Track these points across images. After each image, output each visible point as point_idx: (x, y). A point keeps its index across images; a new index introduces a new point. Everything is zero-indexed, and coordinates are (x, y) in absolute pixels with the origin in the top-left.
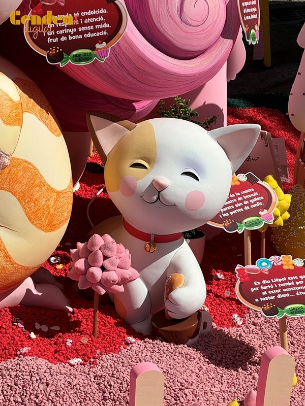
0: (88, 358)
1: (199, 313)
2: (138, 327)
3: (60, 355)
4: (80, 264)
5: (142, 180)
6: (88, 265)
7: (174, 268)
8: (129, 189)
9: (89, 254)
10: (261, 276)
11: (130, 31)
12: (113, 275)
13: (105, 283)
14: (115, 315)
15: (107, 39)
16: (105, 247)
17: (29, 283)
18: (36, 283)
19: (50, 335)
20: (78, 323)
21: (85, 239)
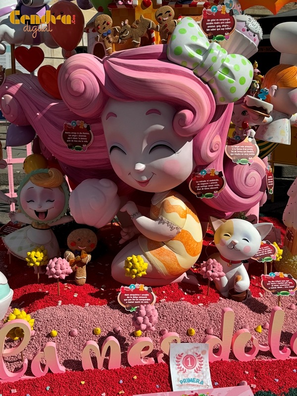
0: (205, 304)
1: (247, 291)
2: (223, 294)
3: (195, 302)
4: (204, 269)
5: (228, 240)
6: (207, 270)
7: (238, 273)
8: (223, 244)
9: (207, 266)
10: (271, 279)
11: (226, 187)
12: (216, 274)
13: (213, 277)
14: (215, 289)
15: (218, 190)
16: (214, 263)
17: (185, 274)
18: (187, 274)
19: (192, 294)
20: (202, 291)
21: (206, 260)
